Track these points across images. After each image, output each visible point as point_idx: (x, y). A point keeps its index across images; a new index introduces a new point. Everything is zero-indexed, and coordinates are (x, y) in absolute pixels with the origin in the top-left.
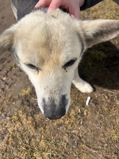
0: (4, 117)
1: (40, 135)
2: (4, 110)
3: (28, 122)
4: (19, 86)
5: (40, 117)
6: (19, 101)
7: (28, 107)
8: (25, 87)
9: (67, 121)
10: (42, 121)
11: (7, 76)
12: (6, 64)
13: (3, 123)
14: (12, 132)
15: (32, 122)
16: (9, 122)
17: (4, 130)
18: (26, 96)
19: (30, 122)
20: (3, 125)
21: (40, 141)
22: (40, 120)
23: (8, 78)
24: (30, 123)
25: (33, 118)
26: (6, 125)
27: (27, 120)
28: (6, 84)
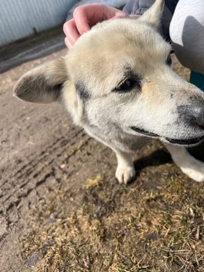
0: (52, 220)
1: (111, 253)
2: (55, 209)
3: (90, 228)
4: (84, 175)
5: (114, 222)
6: (80, 196)
7: (94, 205)
8: (93, 176)
9: (165, 230)
10: (117, 228)
11: (68, 162)
12: (68, 147)
13: (50, 228)
14: (62, 242)
15: (98, 228)
16: (59, 227)
17: (49, 239)
18: (92, 188)
19: (95, 228)
20: (49, 231)
21: (111, 265)
22: (112, 225)
23: (68, 165)
24: (95, 230)
25: (101, 222)
26: (53, 231)
27: (91, 224)
28: (64, 172)
